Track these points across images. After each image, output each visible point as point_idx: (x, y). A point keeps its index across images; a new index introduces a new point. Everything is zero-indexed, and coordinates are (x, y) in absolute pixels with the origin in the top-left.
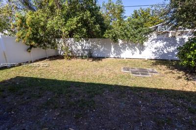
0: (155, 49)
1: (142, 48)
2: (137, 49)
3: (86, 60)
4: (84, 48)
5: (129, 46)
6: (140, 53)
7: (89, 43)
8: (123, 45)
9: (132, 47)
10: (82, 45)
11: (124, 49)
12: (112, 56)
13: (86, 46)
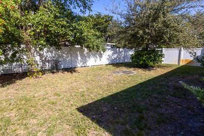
1: (101, 56)
2: (98, 56)
5: (92, 54)
8: (87, 53)
9: (94, 55)
12: (79, 65)
13: (47, 56)
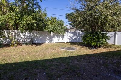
0: (69, 37)
1: (63, 37)
2: (61, 37)
3: (31, 46)
4: (26, 37)
6: (62, 40)
7: (30, 34)
8: (53, 35)
9: (58, 36)
10: (25, 36)
11: (54, 37)
12: (47, 42)
13: (28, 36)
